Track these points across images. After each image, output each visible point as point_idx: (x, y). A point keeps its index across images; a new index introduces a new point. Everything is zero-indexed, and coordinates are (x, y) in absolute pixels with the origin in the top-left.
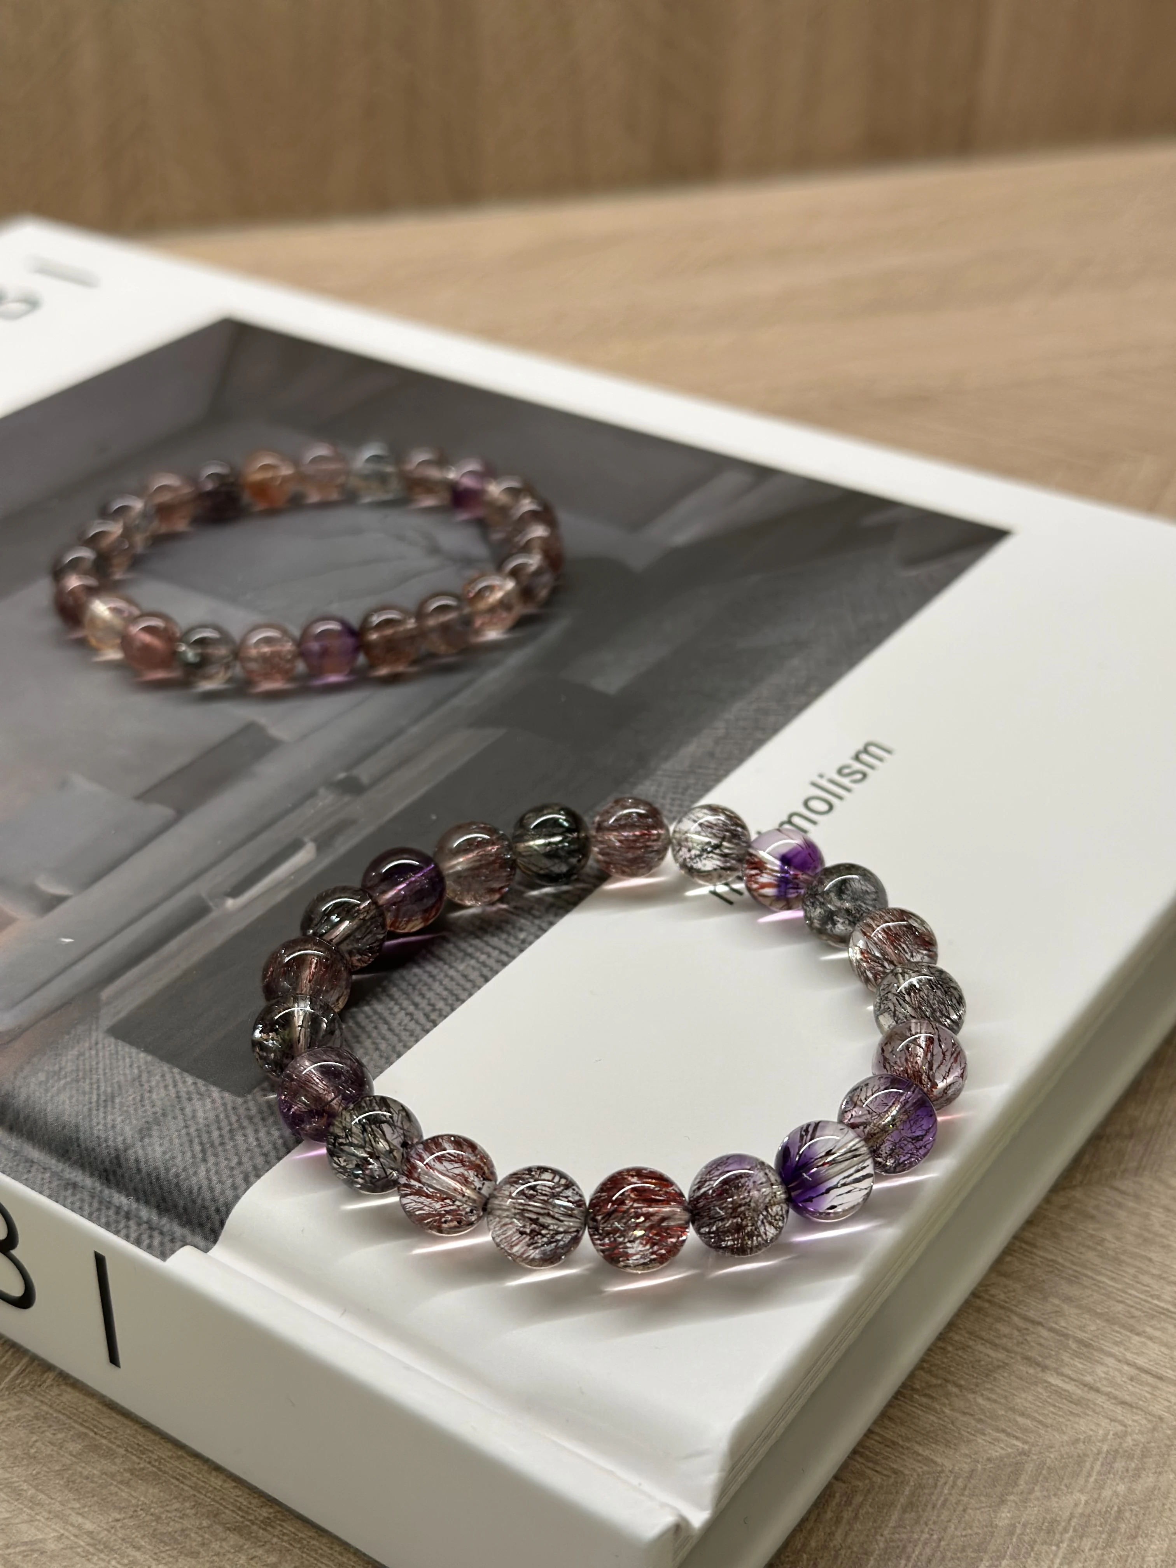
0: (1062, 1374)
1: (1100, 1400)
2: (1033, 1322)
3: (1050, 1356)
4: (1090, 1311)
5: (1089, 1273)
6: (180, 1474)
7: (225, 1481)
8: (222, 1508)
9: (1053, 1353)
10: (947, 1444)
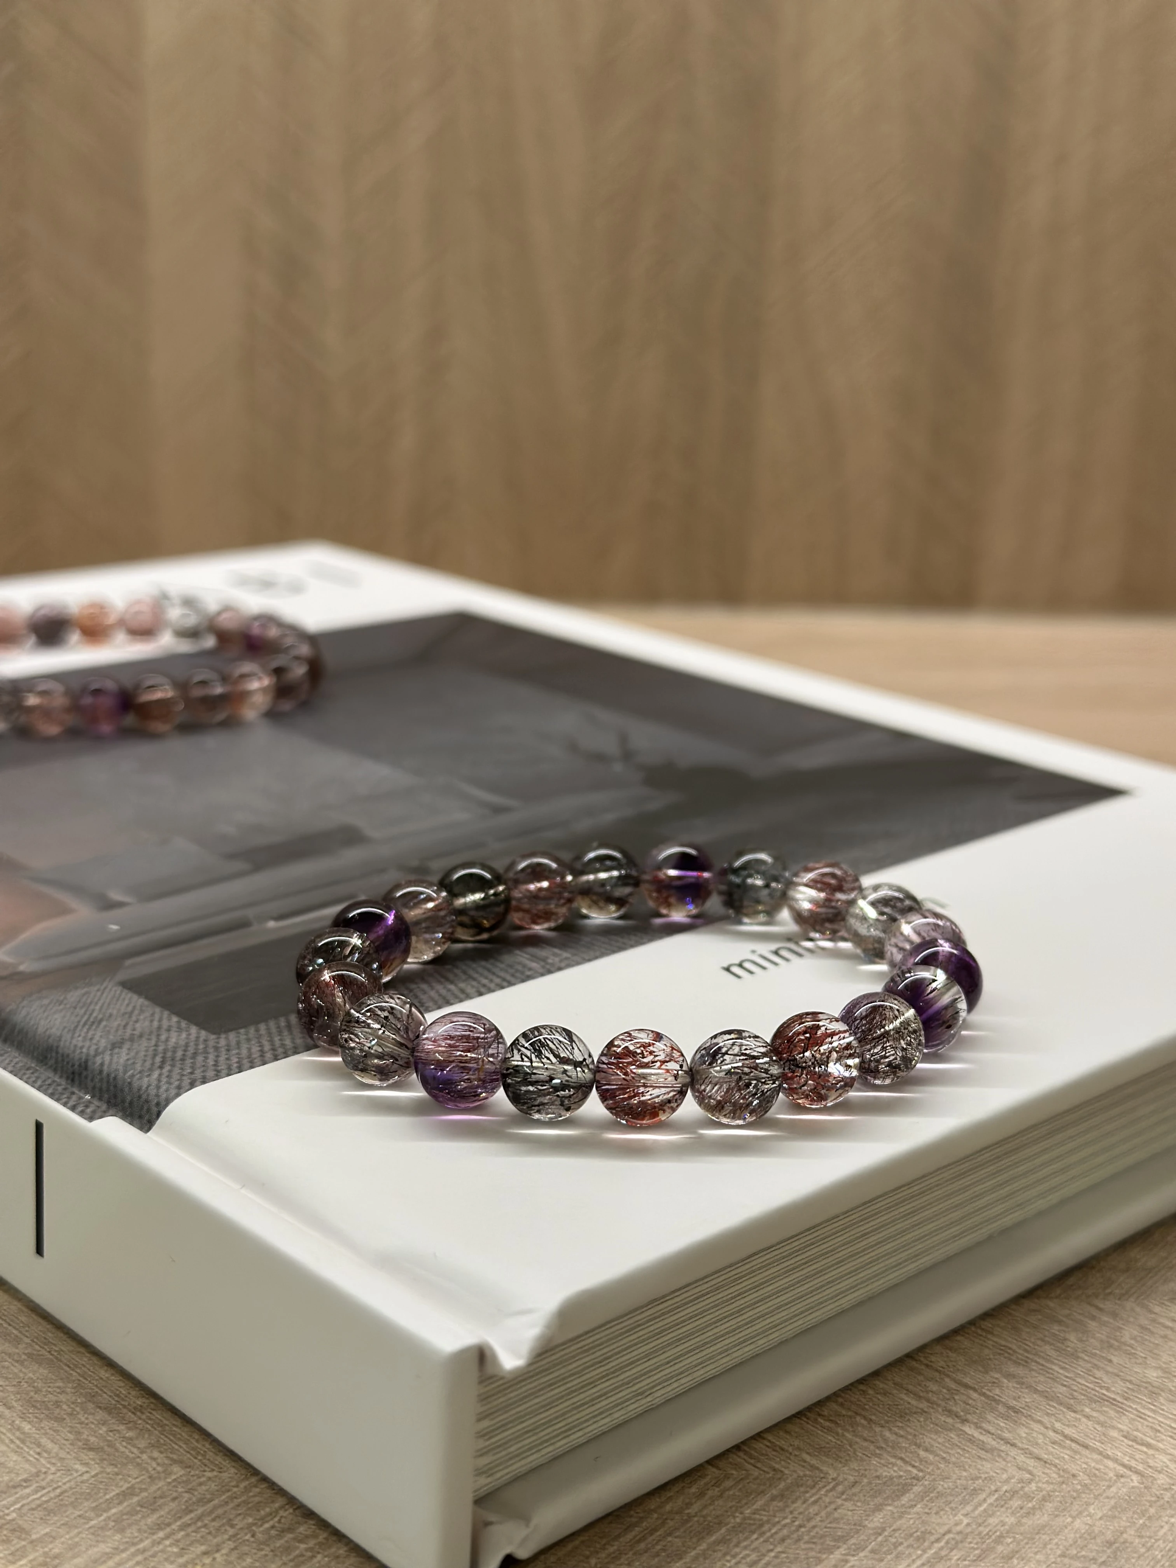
0: (981, 1428)
1: (1013, 1452)
2: (967, 1386)
3: (975, 1413)
4: (1029, 1387)
5: (1041, 1361)
6: (73, 1364)
7: (113, 1375)
8: (100, 1392)
9: (977, 1411)
10: (838, 1458)
